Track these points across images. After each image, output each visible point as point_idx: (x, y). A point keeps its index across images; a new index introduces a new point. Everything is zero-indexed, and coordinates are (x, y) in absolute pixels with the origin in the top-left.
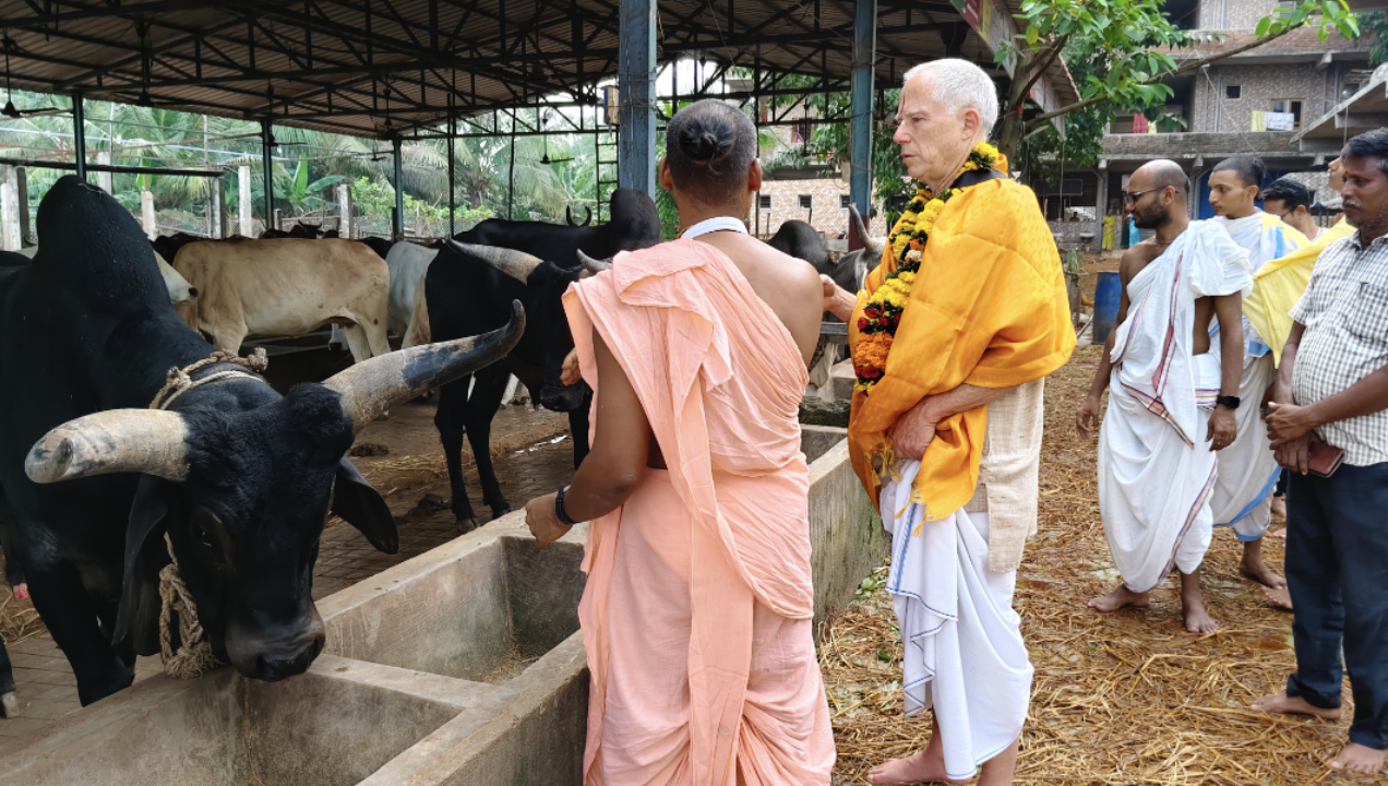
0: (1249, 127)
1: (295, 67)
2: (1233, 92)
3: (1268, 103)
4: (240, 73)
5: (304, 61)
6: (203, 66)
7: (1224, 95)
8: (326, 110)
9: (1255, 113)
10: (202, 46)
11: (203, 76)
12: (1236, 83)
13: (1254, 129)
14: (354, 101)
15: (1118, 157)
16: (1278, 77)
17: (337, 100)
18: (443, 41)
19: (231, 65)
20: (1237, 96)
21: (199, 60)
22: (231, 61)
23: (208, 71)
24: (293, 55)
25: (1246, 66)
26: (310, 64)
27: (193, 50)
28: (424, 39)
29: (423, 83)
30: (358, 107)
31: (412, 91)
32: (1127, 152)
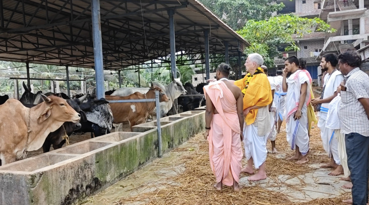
0: (310, 56)
1: (34, 47)
2: (306, 48)
3: (314, 50)
4: (18, 49)
5: (37, 46)
6: (8, 48)
7: (304, 48)
8: (45, 58)
9: (311, 52)
10: (7, 42)
11: (8, 51)
12: (306, 46)
13: (311, 56)
14: (53, 56)
15: (280, 64)
16: (316, 44)
17: (47, 56)
18: (74, 38)
19: (16, 47)
20: (307, 48)
21: (6, 46)
22: (16, 46)
23: (9, 49)
24: (33, 44)
25: (308, 41)
26: (38, 46)
27: (5, 43)
28: (69, 37)
29: (72, 49)
30: (54, 57)
31: (69, 52)
32: (282, 63)
